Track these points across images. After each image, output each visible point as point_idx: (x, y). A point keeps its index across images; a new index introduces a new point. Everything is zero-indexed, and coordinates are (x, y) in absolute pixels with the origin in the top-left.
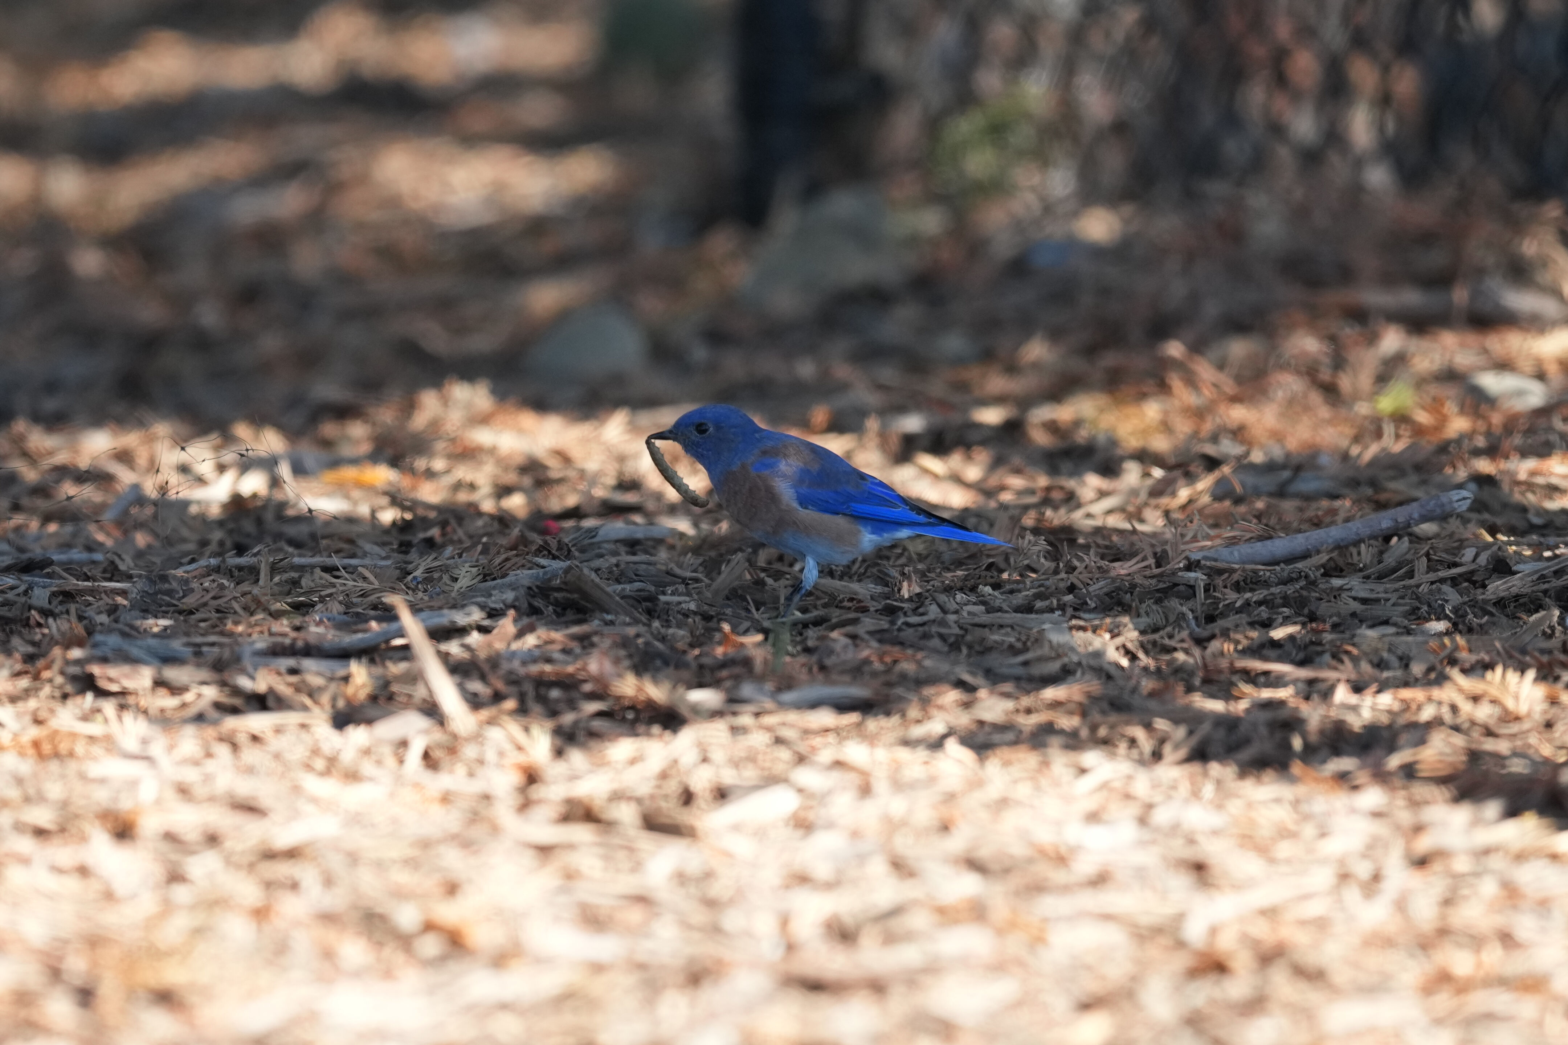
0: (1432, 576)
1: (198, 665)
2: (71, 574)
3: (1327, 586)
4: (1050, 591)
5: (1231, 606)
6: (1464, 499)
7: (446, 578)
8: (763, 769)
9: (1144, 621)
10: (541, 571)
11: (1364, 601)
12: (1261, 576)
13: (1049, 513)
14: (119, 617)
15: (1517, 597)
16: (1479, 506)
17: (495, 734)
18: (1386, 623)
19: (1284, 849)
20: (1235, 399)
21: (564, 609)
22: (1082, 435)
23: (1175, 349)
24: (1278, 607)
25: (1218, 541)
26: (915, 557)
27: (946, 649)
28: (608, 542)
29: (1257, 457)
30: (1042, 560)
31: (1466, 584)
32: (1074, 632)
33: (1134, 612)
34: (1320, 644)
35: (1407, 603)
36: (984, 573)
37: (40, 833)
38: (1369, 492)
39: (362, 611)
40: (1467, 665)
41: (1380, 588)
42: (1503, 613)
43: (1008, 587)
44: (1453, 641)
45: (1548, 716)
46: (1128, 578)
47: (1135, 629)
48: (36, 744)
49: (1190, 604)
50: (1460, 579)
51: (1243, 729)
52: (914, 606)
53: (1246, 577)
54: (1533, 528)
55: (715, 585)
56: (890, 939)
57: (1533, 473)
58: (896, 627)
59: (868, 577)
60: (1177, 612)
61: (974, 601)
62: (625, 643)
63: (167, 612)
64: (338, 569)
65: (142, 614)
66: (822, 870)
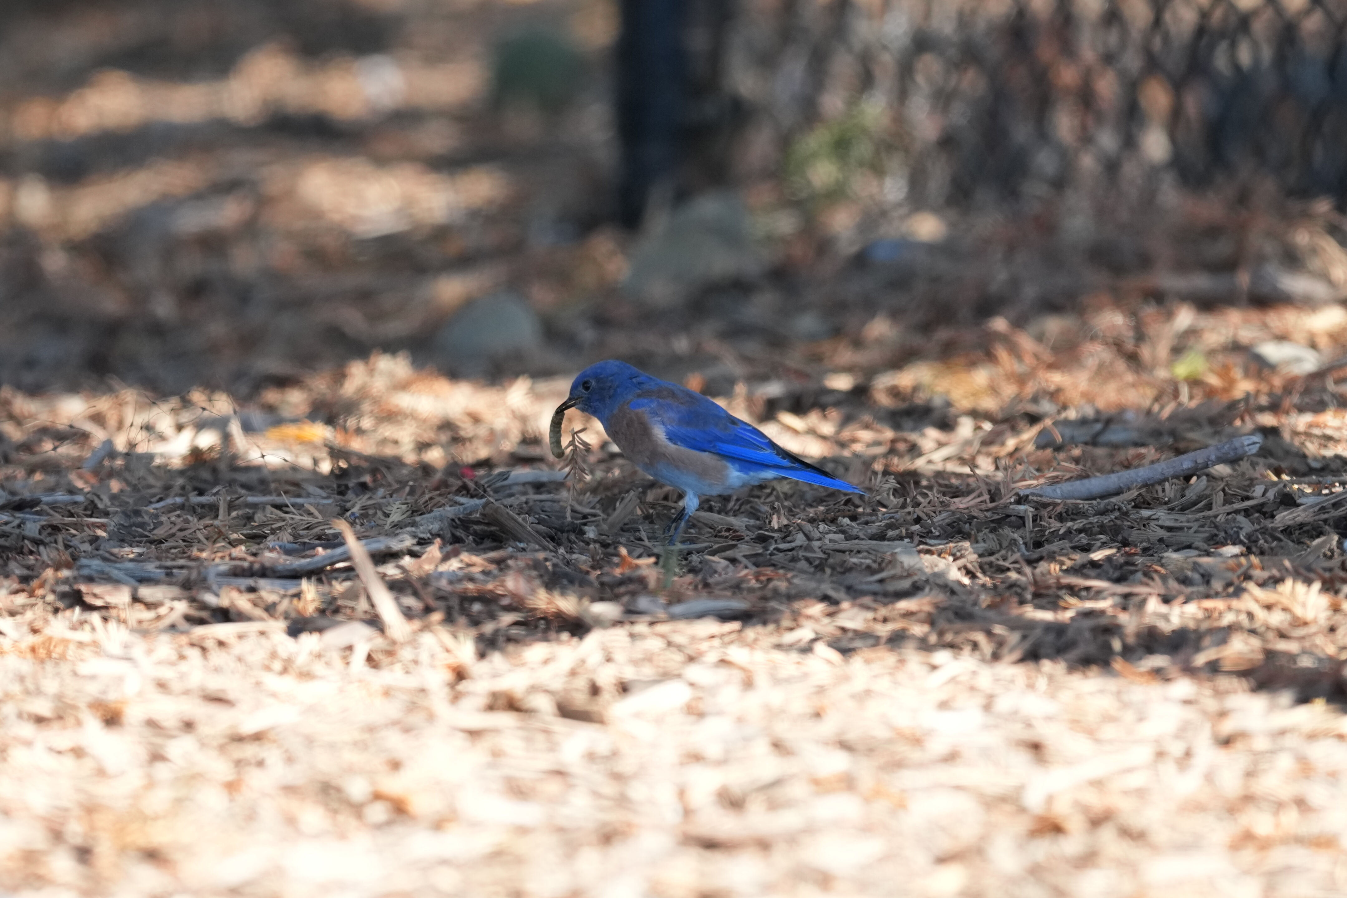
0: (1228, 508)
1: (170, 584)
2: (56, 512)
3: (1137, 516)
4: (899, 522)
5: (1055, 533)
6: (1254, 443)
7: (380, 514)
8: (658, 667)
9: (982, 546)
10: (461, 508)
11: (1170, 529)
12: (1081, 508)
13: (896, 460)
14: (100, 546)
15: (1301, 526)
16: (1264, 452)
17: (427, 639)
18: (1189, 547)
19: (1108, 732)
20: (1052, 367)
21: (482, 539)
22: (920, 398)
23: (999, 324)
24: (1096, 534)
25: (1042, 481)
26: (782, 496)
27: (812, 570)
28: (517, 484)
29: (1072, 414)
30: (892, 498)
31: (1257, 515)
32: (922, 555)
33: (973, 539)
34: (1133, 564)
35: (1206, 531)
36: (843, 507)
37: (40, 720)
38: (1171, 441)
39: (308, 541)
40: (1260, 581)
41: (1183, 518)
42: (1289, 539)
43: (863, 519)
44: (1248, 560)
45: (1332, 623)
46: (966, 511)
47: (975, 553)
48: (33, 650)
49: (1021, 531)
50: (1252, 510)
51: (1070, 634)
52: (783, 535)
53: (1068, 509)
54: (1311, 471)
55: (611, 519)
56: (773, 806)
57: (1310, 426)
58: (769, 552)
59: (742, 513)
60: (1010, 538)
61: (835, 530)
62: (536, 565)
63: (140, 542)
64: (287, 506)
65: (119, 543)
66: (713, 750)
